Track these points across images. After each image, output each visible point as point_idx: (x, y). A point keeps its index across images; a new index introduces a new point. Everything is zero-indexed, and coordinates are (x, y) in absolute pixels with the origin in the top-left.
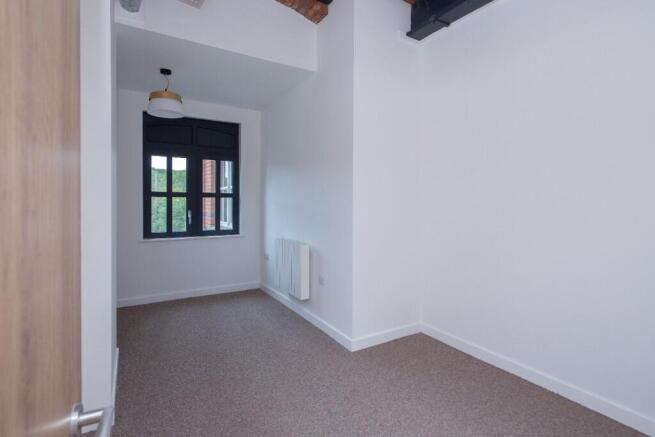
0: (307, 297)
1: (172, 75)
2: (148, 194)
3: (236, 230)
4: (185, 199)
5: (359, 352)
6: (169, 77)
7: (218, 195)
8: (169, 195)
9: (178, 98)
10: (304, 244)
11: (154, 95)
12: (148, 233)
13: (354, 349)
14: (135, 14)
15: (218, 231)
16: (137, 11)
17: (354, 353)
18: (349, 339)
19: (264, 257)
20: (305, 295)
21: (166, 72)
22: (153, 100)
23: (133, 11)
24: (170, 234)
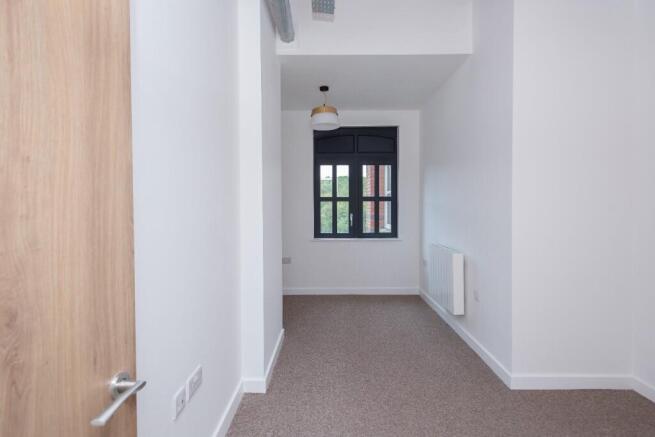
0: (461, 312)
1: (330, 89)
2: (318, 200)
3: (394, 233)
4: (347, 203)
5: (520, 392)
6: (326, 92)
7: (377, 199)
8: (335, 199)
9: (334, 111)
10: (459, 252)
11: (315, 111)
12: (318, 234)
13: (513, 386)
14: (292, 43)
15: (377, 234)
16: (292, 40)
17: (514, 391)
18: (509, 373)
19: (423, 263)
20: (458, 310)
21: (324, 89)
22: (314, 116)
23: (288, 42)
24: (335, 234)
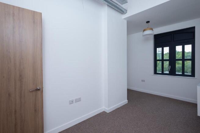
1: (150, 22)
2: (156, 60)
4: (168, 62)
8: (163, 60)
21: (148, 22)
22: (144, 32)
24: (163, 74)
